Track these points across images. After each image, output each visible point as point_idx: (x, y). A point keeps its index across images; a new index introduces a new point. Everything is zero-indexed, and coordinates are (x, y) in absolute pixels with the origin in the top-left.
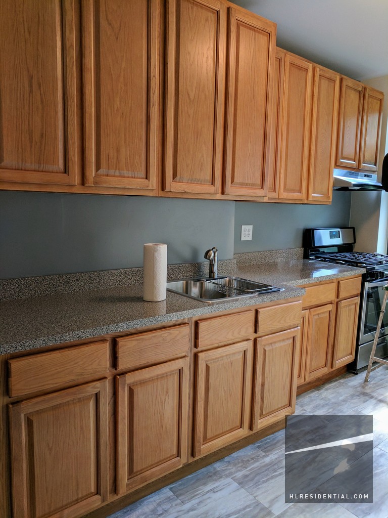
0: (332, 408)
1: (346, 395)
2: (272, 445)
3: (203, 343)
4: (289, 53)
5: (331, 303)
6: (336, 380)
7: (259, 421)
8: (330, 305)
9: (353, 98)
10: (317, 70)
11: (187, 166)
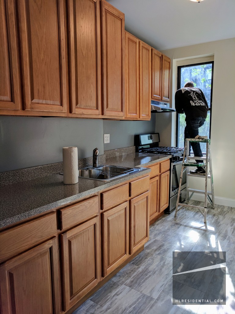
0: (163, 234)
1: (168, 226)
2: (140, 261)
3: (106, 206)
4: (127, 32)
5: (157, 176)
6: (160, 219)
7: (134, 248)
8: (157, 177)
9: (157, 61)
10: (141, 43)
11: (84, 97)
